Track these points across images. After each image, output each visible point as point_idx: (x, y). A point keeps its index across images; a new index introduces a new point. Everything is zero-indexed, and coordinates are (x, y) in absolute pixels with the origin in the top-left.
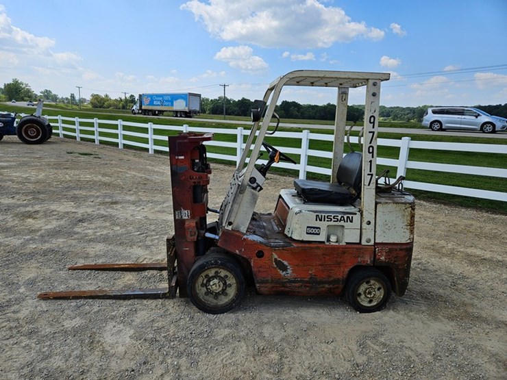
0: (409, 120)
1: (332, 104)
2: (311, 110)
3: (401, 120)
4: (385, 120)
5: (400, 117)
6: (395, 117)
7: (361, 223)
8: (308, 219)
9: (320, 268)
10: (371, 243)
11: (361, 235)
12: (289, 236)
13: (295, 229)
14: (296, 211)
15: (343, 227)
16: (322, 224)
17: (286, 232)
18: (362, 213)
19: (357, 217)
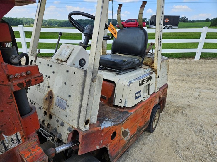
7: (156, 78)
8: (136, 87)
9: (142, 119)
10: (159, 90)
11: (155, 86)
12: (122, 106)
13: (129, 99)
14: (127, 83)
15: (149, 85)
16: (142, 88)
17: (117, 103)
18: (155, 71)
19: (154, 75)
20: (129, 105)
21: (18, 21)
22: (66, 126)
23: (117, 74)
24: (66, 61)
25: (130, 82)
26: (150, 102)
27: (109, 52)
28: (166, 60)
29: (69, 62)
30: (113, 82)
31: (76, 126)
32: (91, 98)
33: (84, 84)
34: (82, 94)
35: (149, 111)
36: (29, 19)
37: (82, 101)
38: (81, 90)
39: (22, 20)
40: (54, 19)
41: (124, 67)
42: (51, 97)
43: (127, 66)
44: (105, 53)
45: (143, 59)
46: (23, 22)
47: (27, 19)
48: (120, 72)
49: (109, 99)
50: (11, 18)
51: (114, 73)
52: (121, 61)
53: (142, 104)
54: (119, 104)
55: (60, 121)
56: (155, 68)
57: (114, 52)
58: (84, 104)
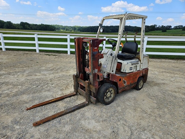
0: (71, 31)
1: (43, 24)
2: (34, 26)
3: (69, 31)
4: (64, 31)
5: (68, 30)
6: (67, 30)
7: (140, 64)
8: (130, 65)
9: (132, 80)
10: (142, 69)
11: (140, 67)
12: (124, 72)
13: (127, 69)
14: (127, 63)
15: (137, 66)
16: (133, 66)
17: (122, 71)
18: (140, 61)
19: (139, 62)
20: (127, 72)
21: (52, 27)
22: (106, 73)
23: (123, 60)
24: (107, 54)
25: (128, 63)
26: (137, 73)
27: (120, 52)
28: (146, 56)
29: (108, 54)
30: (121, 63)
31: (109, 72)
32: (114, 64)
33: (112, 60)
34: (112, 63)
35: (136, 77)
36: (60, 25)
37: (111, 65)
38: (111, 62)
39: (55, 27)
40: (78, 26)
41: (126, 58)
42: (101, 65)
43: (127, 57)
44: (118, 52)
45: (136, 55)
46: (56, 28)
47: (58, 26)
48: (124, 60)
49: (119, 70)
50: (47, 25)
51: (122, 60)
52: (125, 55)
53: (133, 73)
54: (123, 71)
55: (104, 72)
56: (140, 59)
57: (122, 52)
58: (112, 66)
